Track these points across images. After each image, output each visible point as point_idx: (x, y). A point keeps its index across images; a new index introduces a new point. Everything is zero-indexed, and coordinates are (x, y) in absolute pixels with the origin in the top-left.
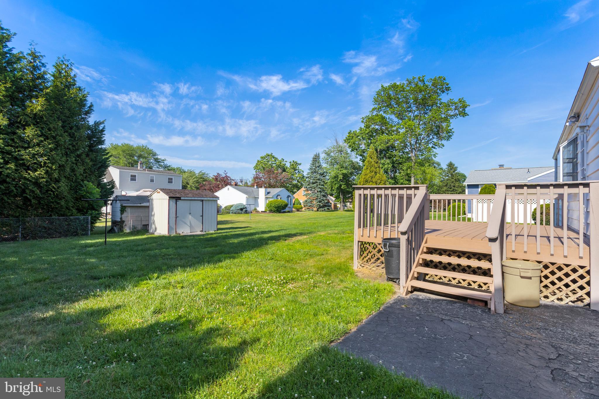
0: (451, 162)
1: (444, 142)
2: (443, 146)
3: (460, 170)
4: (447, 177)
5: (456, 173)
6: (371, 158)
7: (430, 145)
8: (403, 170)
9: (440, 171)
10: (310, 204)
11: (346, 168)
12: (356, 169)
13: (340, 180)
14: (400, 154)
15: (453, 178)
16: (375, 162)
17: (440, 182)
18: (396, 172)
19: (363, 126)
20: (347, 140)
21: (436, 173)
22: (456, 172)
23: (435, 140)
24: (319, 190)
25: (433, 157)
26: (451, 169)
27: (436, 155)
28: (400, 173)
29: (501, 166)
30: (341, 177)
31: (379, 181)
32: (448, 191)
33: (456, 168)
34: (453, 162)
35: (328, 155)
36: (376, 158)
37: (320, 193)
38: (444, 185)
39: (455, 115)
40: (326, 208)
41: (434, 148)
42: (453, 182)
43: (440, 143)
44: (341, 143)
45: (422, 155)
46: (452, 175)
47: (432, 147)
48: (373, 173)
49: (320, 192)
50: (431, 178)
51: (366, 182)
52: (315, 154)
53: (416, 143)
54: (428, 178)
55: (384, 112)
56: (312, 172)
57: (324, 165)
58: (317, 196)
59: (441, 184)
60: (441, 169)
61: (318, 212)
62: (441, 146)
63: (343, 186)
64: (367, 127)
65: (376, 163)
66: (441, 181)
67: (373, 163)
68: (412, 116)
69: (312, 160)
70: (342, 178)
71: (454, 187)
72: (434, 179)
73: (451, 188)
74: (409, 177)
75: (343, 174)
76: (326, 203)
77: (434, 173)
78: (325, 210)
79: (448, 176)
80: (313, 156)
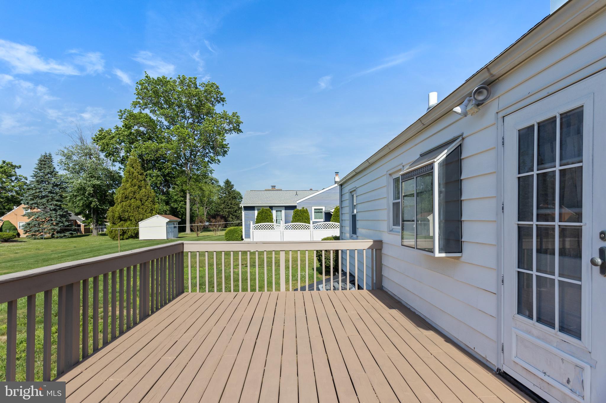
0: (227, 180)
1: (220, 158)
2: (220, 162)
3: (237, 188)
4: (224, 195)
5: (232, 191)
6: (133, 168)
7: (207, 159)
8: (177, 185)
9: (219, 188)
10: (36, 229)
11: (98, 178)
12: (115, 179)
13: (89, 194)
14: (173, 166)
15: (230, 196)
16: (138, 173)
17: (218, 200)
18: (169, 187)
19: (120, 124)
20: (97, 140)
21: (214, 190)
22: (233, 189)
23: (212, 155)
24: (53, 207)
25: (209, 173)
26: (228, 187)
27: (213, 172)
28: (174, 188)
29: (274, 187)
30: (90, 190)
31: (145, 198)
32: (226, 208)
33: (233, 185)
34: (230, 180)
35: (69, 157)
36: (139, 168)
37: (54, 212)
38: (222, 202)
39: (230, 130)
40: (67, 234)
41: (210, 163)
42: (230, 200)
43: (216, 158)
44: (89, 143)
45: (198, 170)
46: (229, 192)
47: (208, 161)
48: (136, 187)
49: (55, 210)
50: (209, 195)
51: (126, 198)
52: (44, 154)
53: (191, 155)
54: (206, 195)
55: (151, 111)
56: (38, 181)
57: (62, 172)
58: (51, 217)
59: (219, 201)
60: (219, 186)
61: (53, 240)
62: (217, 162)
63: (93, 203)
64: (128, 127)
65: (141, 175)
66: (220, 198)
67: (136, 174)
68: (186, 123)
69: (37, 162)
70: (92, 192)
71: (231, 204)
72: (213, 196)
73: (228, 206)
74: (184, 193)
75: (94, 186)
76: (68, 226)
77: (212, 189)
78: (65, 236)
79: (225, 193)
80: (40, 157)
